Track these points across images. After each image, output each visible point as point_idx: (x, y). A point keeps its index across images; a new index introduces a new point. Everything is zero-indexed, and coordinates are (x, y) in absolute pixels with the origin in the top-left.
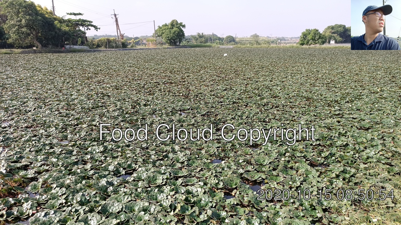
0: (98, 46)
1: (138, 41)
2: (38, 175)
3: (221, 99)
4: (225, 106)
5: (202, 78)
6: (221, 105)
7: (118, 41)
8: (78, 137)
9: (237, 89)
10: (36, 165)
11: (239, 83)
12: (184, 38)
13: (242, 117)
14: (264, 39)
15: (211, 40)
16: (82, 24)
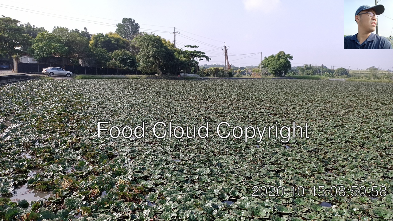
0: (208, 74)
1: (243, 71)
2: (155, 187)
3: (331, 136)
4: (336, 144)
5: (309, 111)
6: (331, 142)
7: (225, 70)
8: (188, 157)
9: (350, 127)
10: (154, 177)
11: (352, 121)
12: (290, 69)
13: (356, 159)
14: (384, 73)
15: (320, 72)
16: (196, 55)
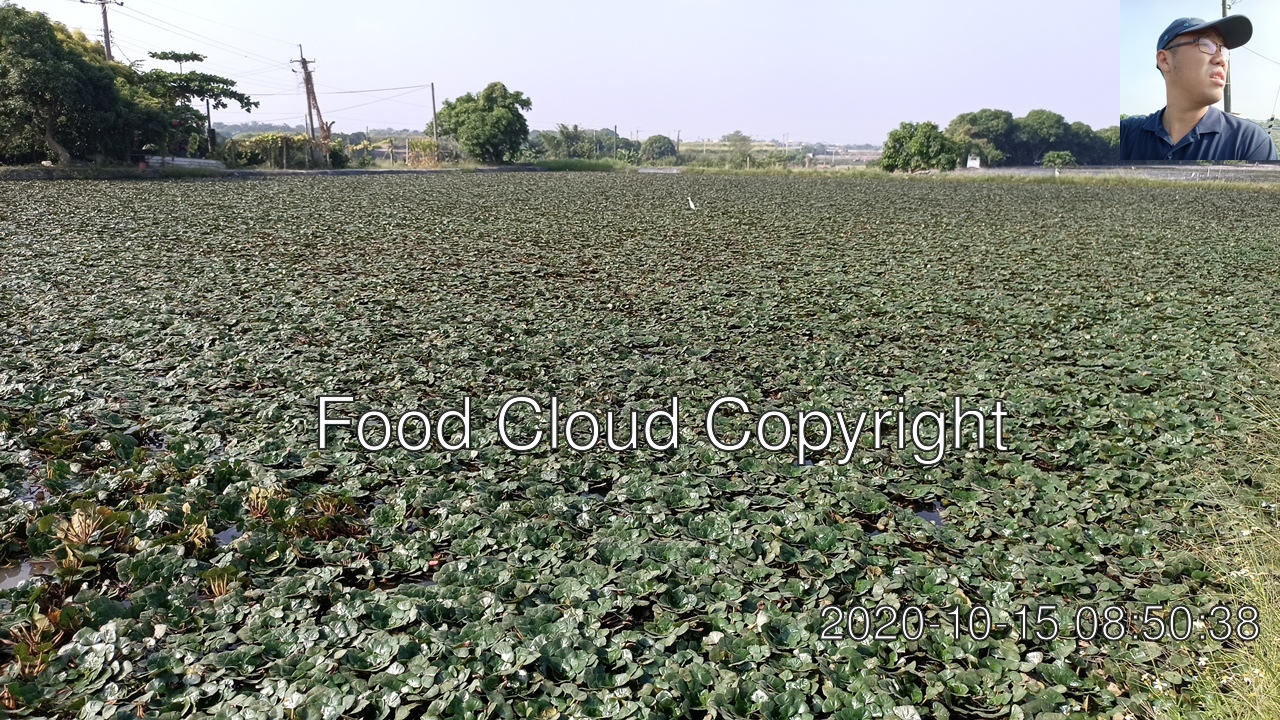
7: (317, 145)
14: (765, 148)
16: (201, 87)
